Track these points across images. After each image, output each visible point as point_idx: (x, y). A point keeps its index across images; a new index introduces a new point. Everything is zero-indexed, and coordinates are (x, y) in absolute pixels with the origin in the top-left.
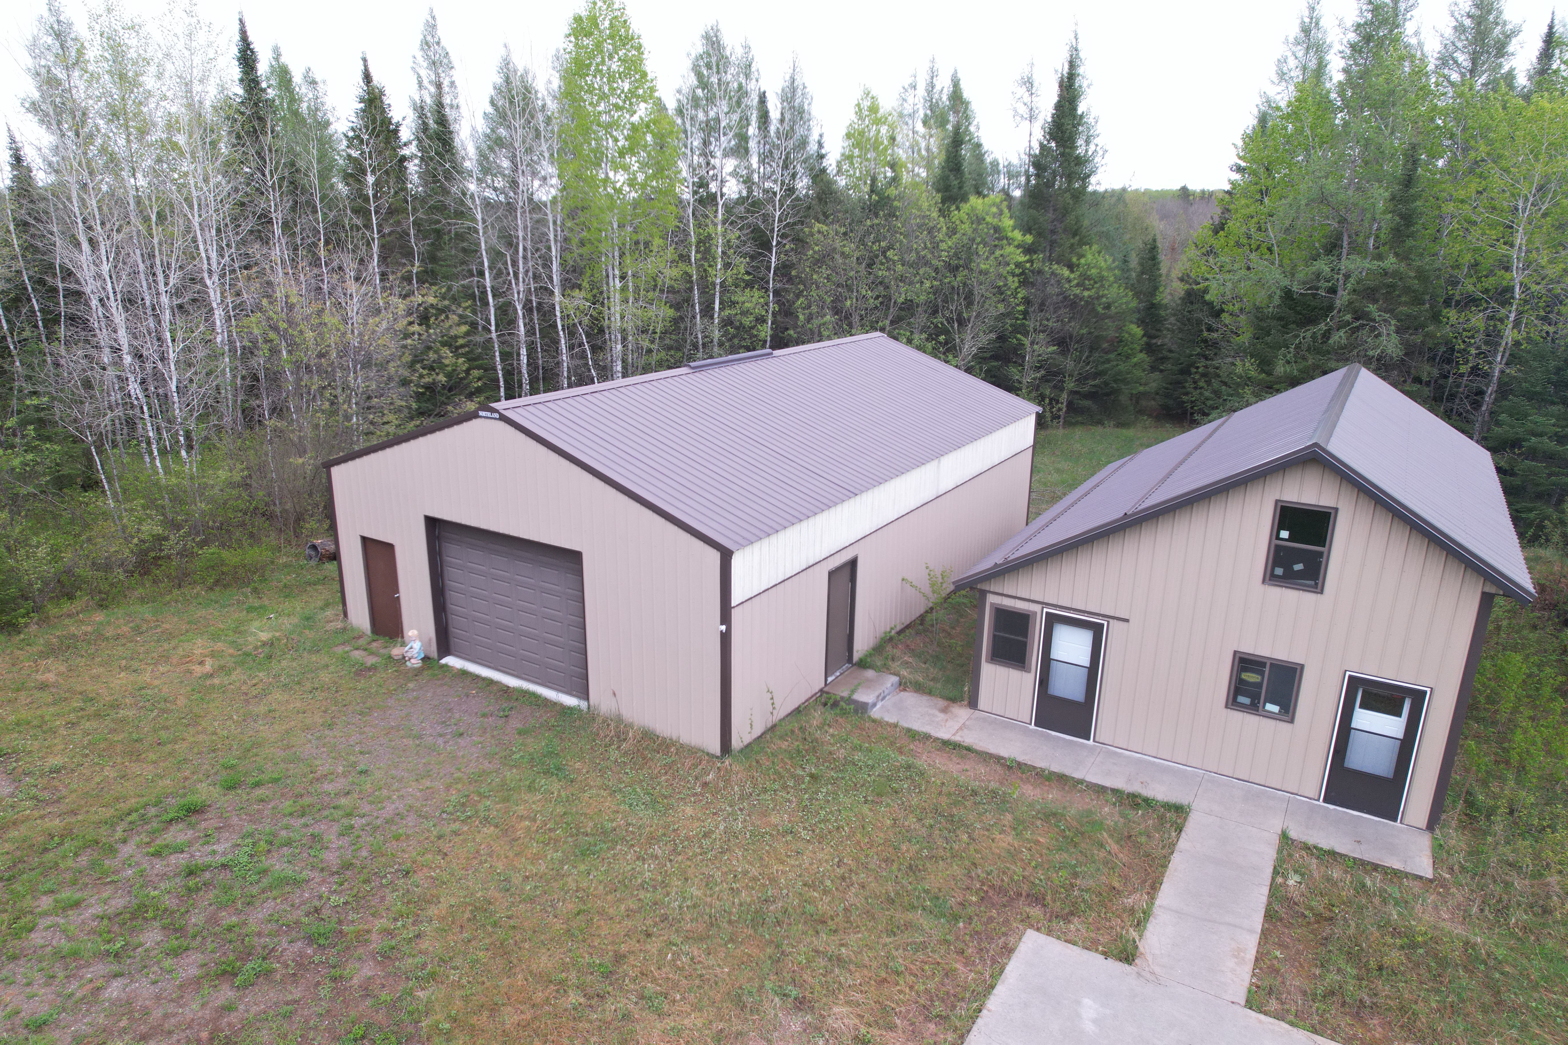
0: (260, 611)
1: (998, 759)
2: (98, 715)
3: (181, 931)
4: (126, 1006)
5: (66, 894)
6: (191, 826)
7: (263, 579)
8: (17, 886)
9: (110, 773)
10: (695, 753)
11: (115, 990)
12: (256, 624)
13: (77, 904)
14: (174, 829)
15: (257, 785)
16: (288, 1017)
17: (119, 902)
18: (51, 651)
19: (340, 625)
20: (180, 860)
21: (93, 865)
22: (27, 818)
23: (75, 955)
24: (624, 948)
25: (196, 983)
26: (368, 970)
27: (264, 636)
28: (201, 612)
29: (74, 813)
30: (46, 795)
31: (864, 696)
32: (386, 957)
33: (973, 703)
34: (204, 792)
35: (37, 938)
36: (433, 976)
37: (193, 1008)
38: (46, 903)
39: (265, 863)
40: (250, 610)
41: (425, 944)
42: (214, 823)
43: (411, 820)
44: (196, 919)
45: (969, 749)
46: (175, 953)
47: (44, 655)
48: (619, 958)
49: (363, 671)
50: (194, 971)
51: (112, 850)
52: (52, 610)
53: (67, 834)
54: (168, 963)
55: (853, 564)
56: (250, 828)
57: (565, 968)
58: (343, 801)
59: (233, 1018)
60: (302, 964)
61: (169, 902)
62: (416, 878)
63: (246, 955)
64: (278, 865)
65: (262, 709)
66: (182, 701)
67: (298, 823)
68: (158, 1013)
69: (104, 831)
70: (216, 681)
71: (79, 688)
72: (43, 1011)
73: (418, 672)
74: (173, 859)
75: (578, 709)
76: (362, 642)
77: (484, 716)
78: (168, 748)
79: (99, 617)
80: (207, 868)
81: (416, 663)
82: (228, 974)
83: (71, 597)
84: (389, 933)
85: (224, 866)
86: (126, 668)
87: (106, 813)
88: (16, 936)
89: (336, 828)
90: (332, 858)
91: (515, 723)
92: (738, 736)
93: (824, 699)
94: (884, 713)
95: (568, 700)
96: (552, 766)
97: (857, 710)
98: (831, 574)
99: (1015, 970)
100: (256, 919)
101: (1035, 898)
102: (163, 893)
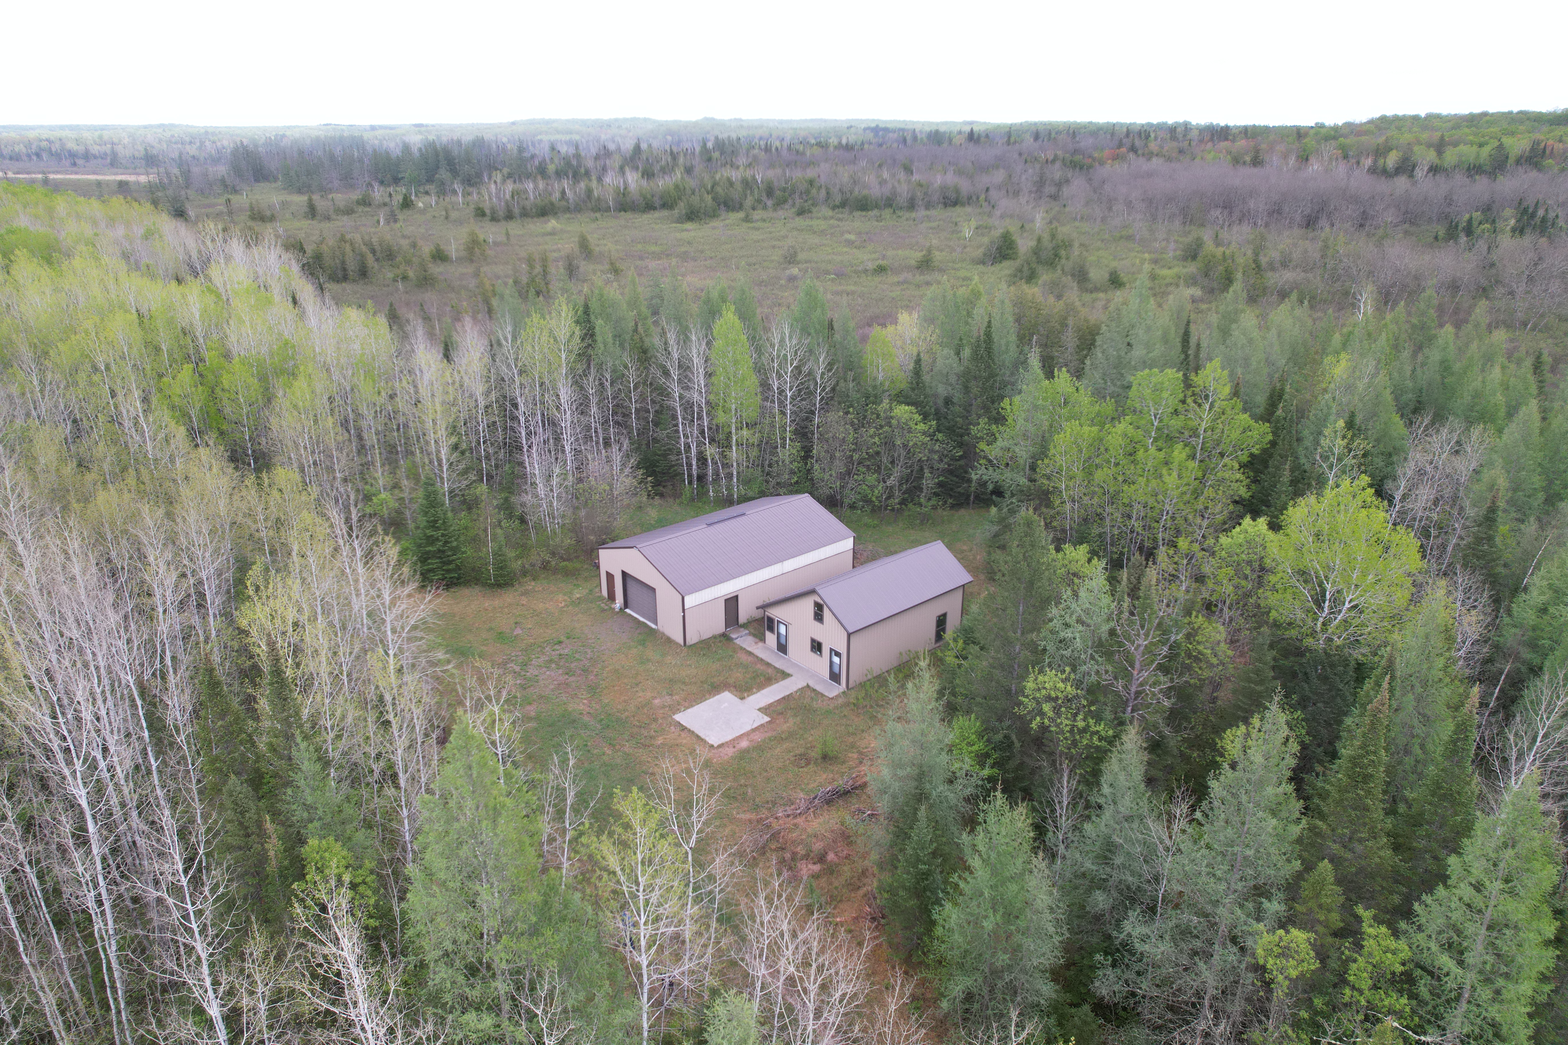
0: (577, 586)
1: (757, 657)
2: (537, 615)
3: (558, 665)
4: (550, 676)
5: (537, 655)
6: (560, 646)
7: (578, 575)
8: (528, 652)
9: (542, 631)
10: (677, 644)
11: (548, 673)
12: (576, 591)
13: (539, 658)
14: (556, 646)
15: (574, 639)
16: (577, 682)
17: (547, 659)
18: (522, 594)
19: (599, 595)
21: (541, 651)
22: (526, 639)
23: (540, 666)
24: (642, 681)
25: (562, 674)
26: (592, 677)
27: (578, 596)
28: (561, 585)
29: (535, 639)
30: (529, 634)
31: (734, 636)
32: (596, 675)
33: (764, 642)
34: (562, 638)
35: (533, 662)
36: (604, 679)
37: (561, 678)
38: (534, 656)
39: (575, 655)
40: (575, 585)
41: (604, 675)
42: (564, 646)
43: (607, 651)
44: (561, 664)
45: (753, 654)
48: (640, 682)
49: (603, 611)
50: (561, 672)
51: (544, 648)
52: (522, 580)
53: (535, 644)
54: (557, 670)
55: (737, 597)
56: (572, 648)
57: (629, 682)
58: (593, 645)
59: (568, 680)
60: (580, 675)
61: (556, 660)
62: (605, 663)
63: (570, 671)
64: (577, 656)
65: (576, 619)
66: (556, 614)
67: (582, 648)
68: (555, 678)
69: (542, 644)
70: (565, 609)
71: (531, 607)
72: (537, 674)
73: (618, 613)
74: (557, 652)
75: (655, 629)
76: (605, 601)
77: (631, 628)
78: (554, 626)
79: (533, 583)
80: (563, 655)
81: (617, 610)
82: (567, 674)
83: (526, 576)
84: (597, 672)
85: (566, 655)
86: (542, 602)
87: (542, 640)
88: (529, 661)
89: (590, 650)
90: (588, 656)
91: (638, 631)
92: (689, 642)
93: (724, 635)
94: (737, 642)
95: (653, 626)
96: (642, 643)
97: (729, 639)
98: (726, 600)
99: (717, 697)
100: (572, 666)
101: (735, 687)
102: (555, 658)
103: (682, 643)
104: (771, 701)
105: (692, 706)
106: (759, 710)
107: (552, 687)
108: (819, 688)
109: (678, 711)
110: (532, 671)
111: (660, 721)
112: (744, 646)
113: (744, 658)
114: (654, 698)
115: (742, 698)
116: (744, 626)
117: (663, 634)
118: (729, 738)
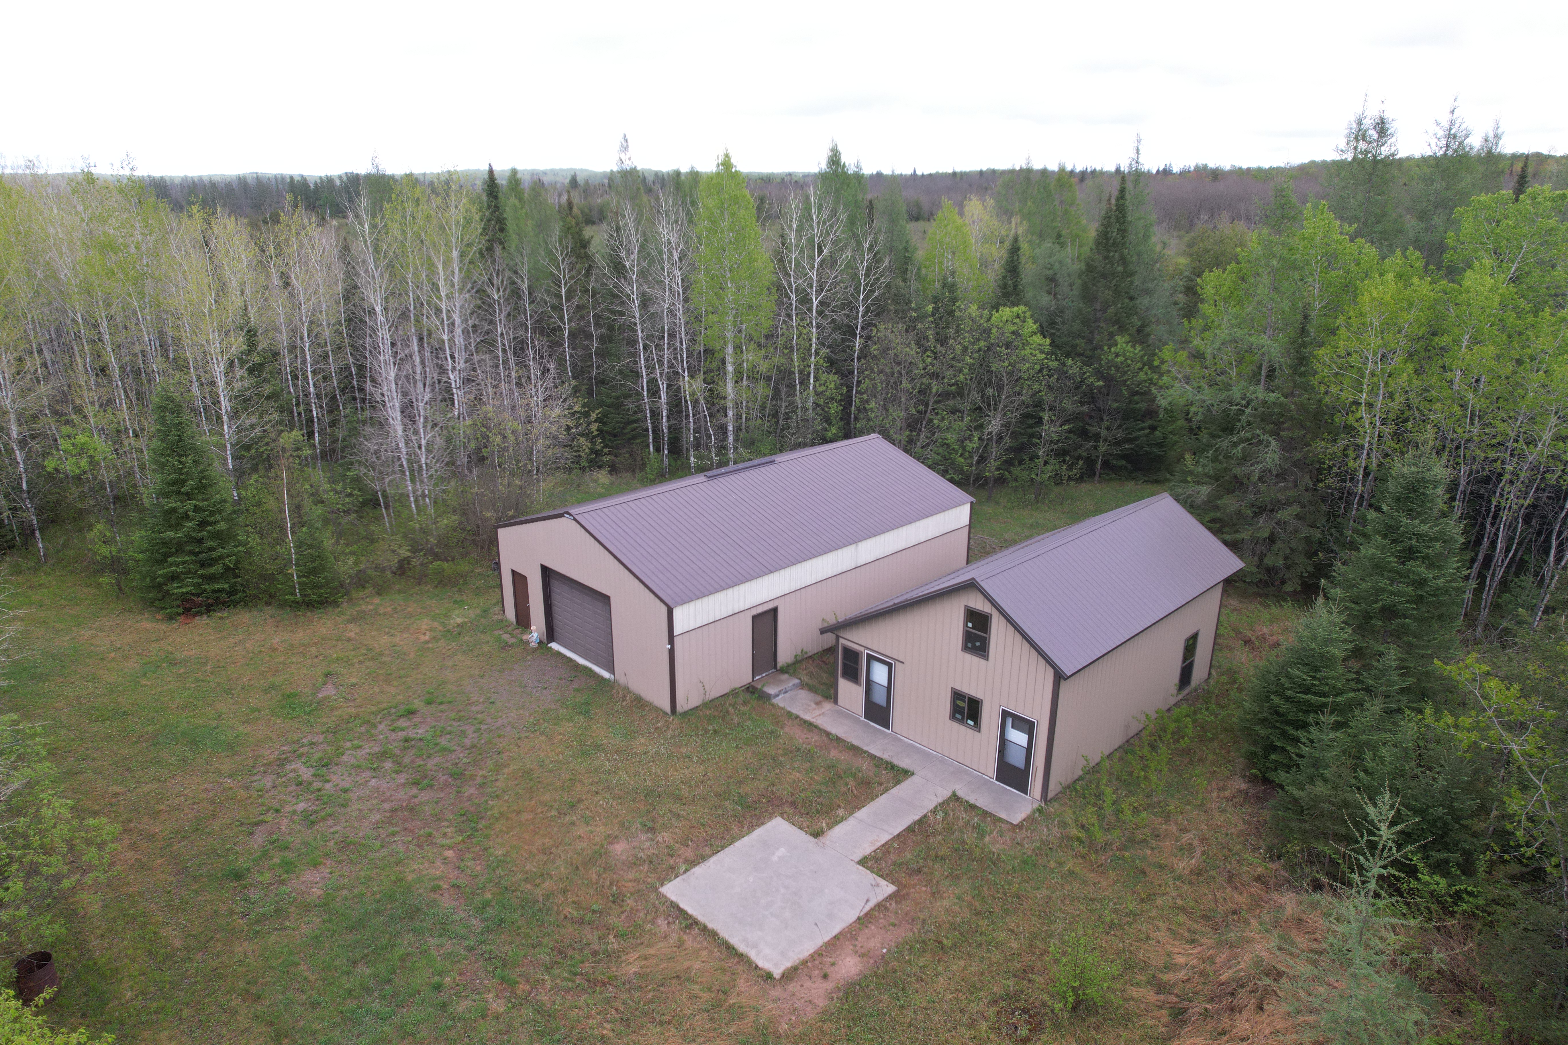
0: (459, 603)
1: (828, 734)
2: (373, 659)
3: (400, 764)
4: (377, 789)
5: (356, 742)
6: (410, 720)
7: (465, 583)
8: (338, 736)
9: (376, 689)
10: (657, 709)
11: (373, 782)
12: (457, 612)
13: (360, 747)
14: (402, 720)
15: (441, 703)
16: (437, 803)
17: (377, 749)
18: (353, 620)
19: (500, 617)
20: (402, 734)
21: (367, 731)
22: (341, 707)
23: (359, 767)
24: (584, 797)
25: (404, 785)
26: (472, 791)
27: (459, 620)
28: (429, 603)
29: (360, 707)
30: (349, 697)
31: (771, 690)
32: (481, 786)
33: (836, 702)
34: (417, 704)
35: (345, 758)
36: (497, 796)
37: (401, 794)
38: (348, 744)
39: (438, 740)
40: (456, 602)
41: (498, 784)
42: (419, 720)
43: (508, 729)
44: (406, 760)
45: (816, 727)
46: (397, 772)
47: (350, 621)
48: (580, 801)
49: (506, 646)
50: (403, 781)
51: (375, 726)
52: (354, 595)
53: (357, 716)
54: (393, 776)
55: (775, 611)
56: (434, 724)
57: (555, 801)
58: (479, 716)
59: (416, 800)
60: (446, 785)
61: (397, 752)
62: (503, 756)
63: (424, 777)
64: (444, 742)
65: (450, 663)
66: (412, 655)
67: (457, 724)
68: (388, 794)
69: (372, 716)
70: (430, 645)
71: (365, 643)
72: (347, 786)
73: (535, 650)
74: (400, 734)
75: (609, 680)
76: (510, 629)
77: (561, 679)
78: (403, 680)
79: (377, 600)
80: (413, 739)
81: (534, 645)
82: (416, 784)
83: (364, 587)
84: (485, 777)
85: (421, 740)
86: (388, 633)
87: (374, 709)
88: (338, 756)
89: (473, 729)
90: (468, 742)
91: (575, 685)
92: (683, 705)
93: (750, 689)
94: (779, 701)
95: (606, 674)
96: (584, 710)
97: (764, 697)
98: (754, 618)
99: (759, 832)
100: (431, 764)
101: (794, 804)
102: (394, 748)
103: (667, 708)
104: (885, 838)
105: (702, 858)
106: (863, 862)
107: (376, 817)
108: (982, 801)
109: (672, 872)
110: (340, 778)
111: (630, 902)
112: (795, 711)
113: (800, 736)
114: (612, 839)
115: (817, 834)
116: (789, 669)
117: (627, 689)
118: (807, 949)
